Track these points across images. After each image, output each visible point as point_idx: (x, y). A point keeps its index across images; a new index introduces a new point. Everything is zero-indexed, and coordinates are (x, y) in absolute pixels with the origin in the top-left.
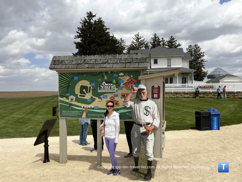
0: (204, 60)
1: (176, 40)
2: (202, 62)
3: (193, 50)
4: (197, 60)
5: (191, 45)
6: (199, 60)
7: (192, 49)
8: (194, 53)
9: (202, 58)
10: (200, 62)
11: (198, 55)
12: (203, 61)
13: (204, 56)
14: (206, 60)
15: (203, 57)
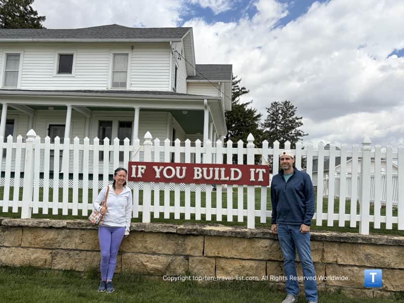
0: (302, 133)
1: (239, 81)
2: (298, 137)
3: (280, 112)
4: (288, 132)
5: (276, 103)
6: (291, 133)
7: (279, 109)
8: (283, 119)
9: (298, 129)
10: (293, 136)
11: (290, 121)
12: (300, 135)
13: (302, 124)
14: (305, 134)
15: (299, 126)
